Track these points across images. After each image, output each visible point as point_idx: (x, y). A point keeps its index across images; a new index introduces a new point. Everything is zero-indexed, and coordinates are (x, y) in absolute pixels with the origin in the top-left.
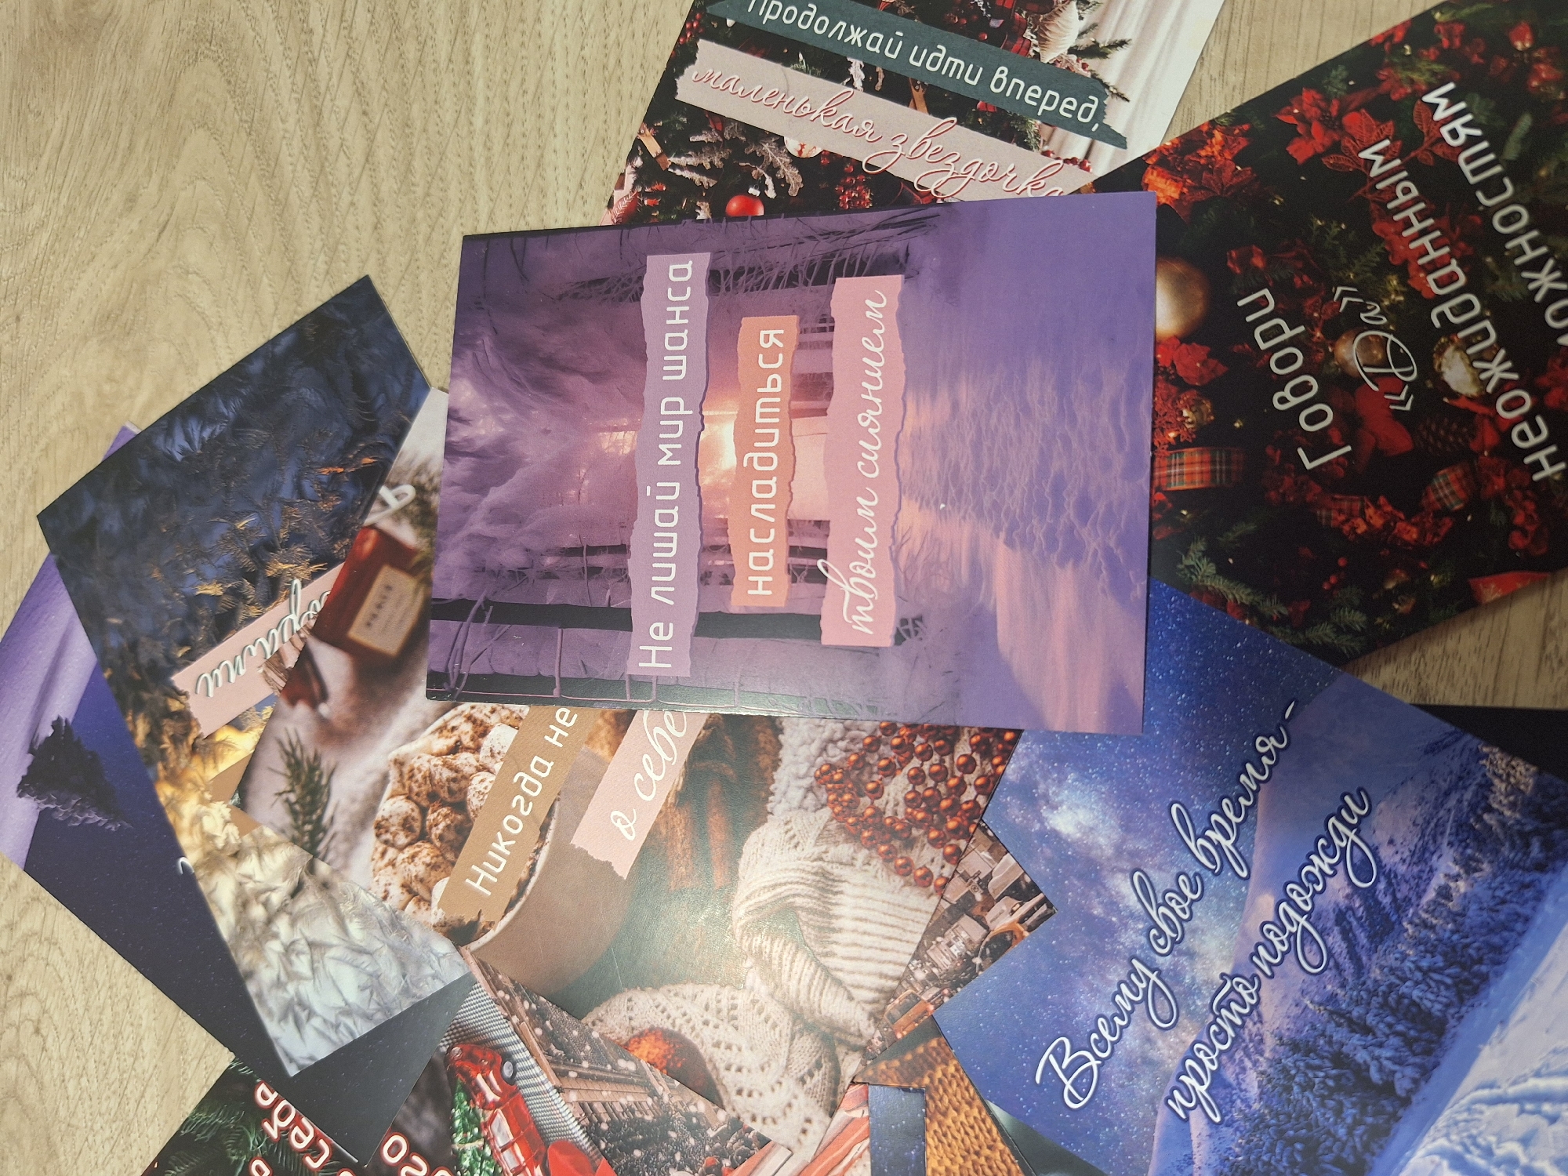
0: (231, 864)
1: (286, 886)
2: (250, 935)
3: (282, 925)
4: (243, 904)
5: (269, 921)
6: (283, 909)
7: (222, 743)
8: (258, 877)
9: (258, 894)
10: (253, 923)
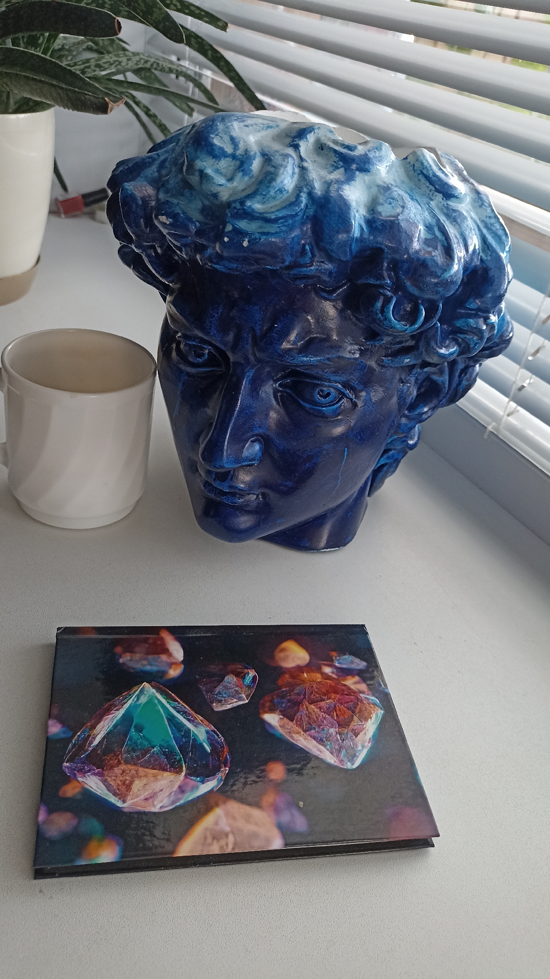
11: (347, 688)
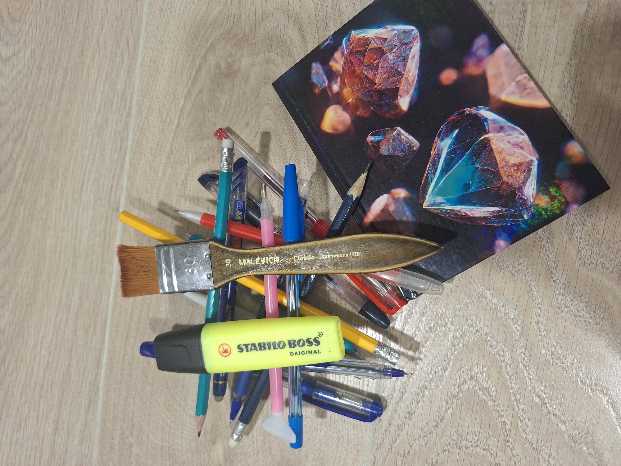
11: (345, 66)
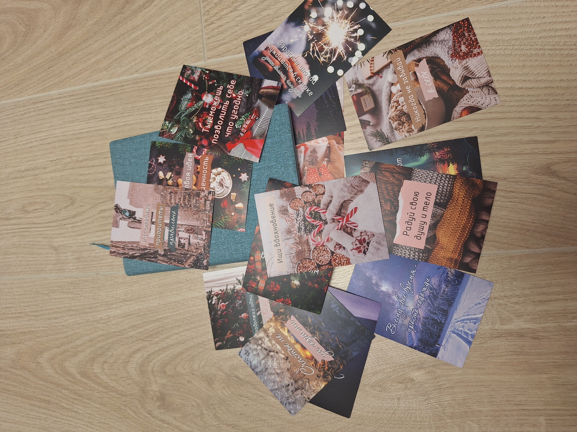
0: (266, 335)
1: (266, 347)
2: (256, 341)
3: (259, 348)
4: (260, 339)
5: (259, 345)
6: (262, 347)
7: (285, 329)
8: (266, 341)
9: (262, 341)
10: (258, 341)
